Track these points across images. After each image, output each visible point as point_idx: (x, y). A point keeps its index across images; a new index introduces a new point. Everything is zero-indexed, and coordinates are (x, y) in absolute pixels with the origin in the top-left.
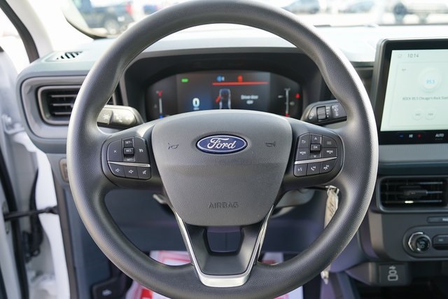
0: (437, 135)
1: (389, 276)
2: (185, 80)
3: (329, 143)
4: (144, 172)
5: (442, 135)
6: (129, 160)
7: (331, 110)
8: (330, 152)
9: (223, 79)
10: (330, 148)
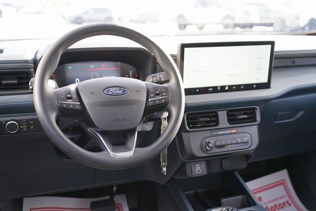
0: (209, 89)
1: (196, 171)
2: (71, 68)
3: (163, 90)
4: (78, 107)
5: (212, 89)
6: (69, 100)
7: (160, 77)
8: (164, 94)
9: (93, 66)
10: (164, 92)
